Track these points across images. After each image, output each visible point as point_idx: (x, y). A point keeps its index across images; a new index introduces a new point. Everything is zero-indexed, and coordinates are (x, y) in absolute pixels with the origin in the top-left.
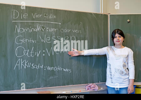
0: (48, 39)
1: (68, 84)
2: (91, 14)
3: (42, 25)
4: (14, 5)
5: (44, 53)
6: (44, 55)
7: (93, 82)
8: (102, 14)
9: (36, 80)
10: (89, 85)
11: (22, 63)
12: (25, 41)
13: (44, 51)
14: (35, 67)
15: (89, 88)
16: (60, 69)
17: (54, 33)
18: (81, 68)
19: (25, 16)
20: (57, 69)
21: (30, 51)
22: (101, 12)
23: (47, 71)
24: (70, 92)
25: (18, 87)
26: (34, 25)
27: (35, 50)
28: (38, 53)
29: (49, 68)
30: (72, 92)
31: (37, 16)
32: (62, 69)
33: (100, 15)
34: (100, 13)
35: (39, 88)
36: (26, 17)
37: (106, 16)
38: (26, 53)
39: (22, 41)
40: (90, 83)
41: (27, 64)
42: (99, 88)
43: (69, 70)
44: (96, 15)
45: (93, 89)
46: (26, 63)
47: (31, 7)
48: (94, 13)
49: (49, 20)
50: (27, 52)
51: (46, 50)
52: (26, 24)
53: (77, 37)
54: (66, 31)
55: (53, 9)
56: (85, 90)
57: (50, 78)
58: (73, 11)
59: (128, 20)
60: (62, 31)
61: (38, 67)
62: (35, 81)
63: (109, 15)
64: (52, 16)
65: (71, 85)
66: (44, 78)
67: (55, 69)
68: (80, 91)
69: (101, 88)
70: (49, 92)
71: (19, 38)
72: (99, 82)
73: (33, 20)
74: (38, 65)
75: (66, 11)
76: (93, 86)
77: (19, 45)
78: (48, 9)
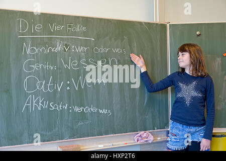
0: (75, 63)
1: (107, 133)
2: (140, 23)
3: (65, 43)
4: (20, 11)
5: (68, 85)
6: (68, 88)
7: (145, 130)
8: (157, 24)
9: (57, 128)
10: (139, 135)
11: (34, 102)
12: (39, 68)
13: (68, 82)
14: (56, 107)
15: (140, 138)
16: (93, 109)
17: (83, 54)
18: (127, 108)
19: (38, 28)
20: (89, 110)
21: (47, 83)
22: (157, 20)
23: (74, 113)
24: (110, 146)
25: (29, 139)
26: (53, 43)
27: (54, 82)
28: (59, 86)
29: (77, 109)
30: (113, 145)
31: (57, 28)
32: (98, 111)
33: (155, 25)
34: (154, 21)
35: (62, 140)
36: (40, 29)
37: (163, 27)
38: (41, 86)
39: (35, 67)
40: (141, 131)
41: (42, 103)
42: (154, 137)
43: (108, 111)
44: (149, 25)
45: (146, 140)
46: (40, 102)
47: (47, 14)
48: (145, 23)
49: (75, 34)
50: (41, 84)
51: (71, 82)
52: (39, 41)
53: (120, 59)
54: (102, 50)
55: (82, 17)
56: (133, 141)
57: (79, 124)
58: (113, 20)
59: (198, 33)
60: (96, 50)
61: (59, 107)
62: (55, 129)
63: (168, 25)
64: (80, 28)
65: (112, 135)
66: (69, 124)
67: (86, 110)
68: (126, 144)
69: (158, 139)
70: (78, 146)
71: (30, 63)
72: (154, 129)
73: (51, 33)
74: (59, 105)
75: (101, 20)
76: (145, 135)
77: (30, 74)
78: (73, 16)
